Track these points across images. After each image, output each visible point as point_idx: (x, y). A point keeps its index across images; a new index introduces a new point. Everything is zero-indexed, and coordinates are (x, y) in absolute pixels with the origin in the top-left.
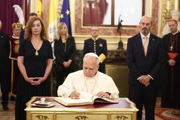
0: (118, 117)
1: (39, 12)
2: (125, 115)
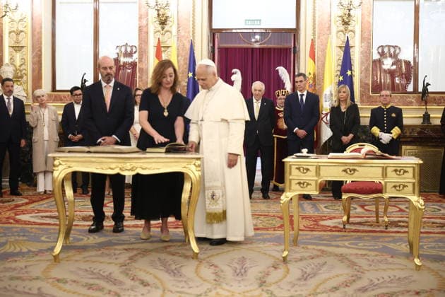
0: (396, 171)
1: (310, 74)
2: (404, 169)
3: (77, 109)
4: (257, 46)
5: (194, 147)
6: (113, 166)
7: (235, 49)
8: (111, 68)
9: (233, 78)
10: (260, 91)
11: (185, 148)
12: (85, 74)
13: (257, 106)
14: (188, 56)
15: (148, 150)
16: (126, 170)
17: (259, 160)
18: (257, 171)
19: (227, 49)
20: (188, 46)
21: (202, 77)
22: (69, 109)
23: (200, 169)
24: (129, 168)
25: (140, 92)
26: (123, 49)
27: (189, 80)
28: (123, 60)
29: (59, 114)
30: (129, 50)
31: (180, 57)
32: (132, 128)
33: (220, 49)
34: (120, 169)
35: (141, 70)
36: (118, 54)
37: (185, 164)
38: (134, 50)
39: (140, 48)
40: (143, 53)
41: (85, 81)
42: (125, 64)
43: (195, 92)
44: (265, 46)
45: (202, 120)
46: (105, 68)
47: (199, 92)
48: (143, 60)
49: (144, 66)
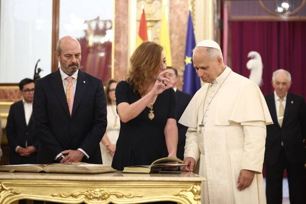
3: (28, 110)
4: (285, 18)
5: (192, 164)
6: (76, 192)
7: (253, 23)
8: (77, 55)
9: (250, 65)
10: (284, 84)
11: (179, 167)
12: (39, 60)
13: (280, 105)
14: (185, 35)
15: (126, 169)
16: (95, 198)
17: (285, 184)
18: (283, 200)
19: (241, 24)
20: (185, 21)
21: (202, 65)
22: (17, 111)
23: (200, 197)
24: (99, 194)
25: (114, 86)
26: (93, 25)
27: (186, 67)
28: (92, 40)
29: (3, 118)
30: (101, 26)
31: (173, 36)
32: (104, 138)
33: (232, 23)
34: (86, 196)
35: (118, 54)
36: (86, 31)
37: (178, 191)
38: (108, 25)
39: (117, 24)
40: (121, 30)
41: (40, 70)
42: (96, 46)
43: (196, 87)
44: (296, 18)
45: (202, 126)
46: (70, 56)
47: (200, 87)
48: (121, 39)
49: (121, 48)
